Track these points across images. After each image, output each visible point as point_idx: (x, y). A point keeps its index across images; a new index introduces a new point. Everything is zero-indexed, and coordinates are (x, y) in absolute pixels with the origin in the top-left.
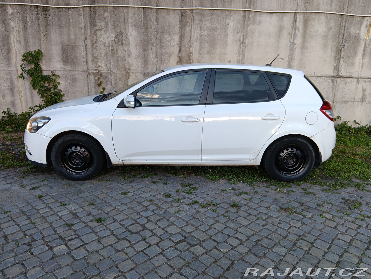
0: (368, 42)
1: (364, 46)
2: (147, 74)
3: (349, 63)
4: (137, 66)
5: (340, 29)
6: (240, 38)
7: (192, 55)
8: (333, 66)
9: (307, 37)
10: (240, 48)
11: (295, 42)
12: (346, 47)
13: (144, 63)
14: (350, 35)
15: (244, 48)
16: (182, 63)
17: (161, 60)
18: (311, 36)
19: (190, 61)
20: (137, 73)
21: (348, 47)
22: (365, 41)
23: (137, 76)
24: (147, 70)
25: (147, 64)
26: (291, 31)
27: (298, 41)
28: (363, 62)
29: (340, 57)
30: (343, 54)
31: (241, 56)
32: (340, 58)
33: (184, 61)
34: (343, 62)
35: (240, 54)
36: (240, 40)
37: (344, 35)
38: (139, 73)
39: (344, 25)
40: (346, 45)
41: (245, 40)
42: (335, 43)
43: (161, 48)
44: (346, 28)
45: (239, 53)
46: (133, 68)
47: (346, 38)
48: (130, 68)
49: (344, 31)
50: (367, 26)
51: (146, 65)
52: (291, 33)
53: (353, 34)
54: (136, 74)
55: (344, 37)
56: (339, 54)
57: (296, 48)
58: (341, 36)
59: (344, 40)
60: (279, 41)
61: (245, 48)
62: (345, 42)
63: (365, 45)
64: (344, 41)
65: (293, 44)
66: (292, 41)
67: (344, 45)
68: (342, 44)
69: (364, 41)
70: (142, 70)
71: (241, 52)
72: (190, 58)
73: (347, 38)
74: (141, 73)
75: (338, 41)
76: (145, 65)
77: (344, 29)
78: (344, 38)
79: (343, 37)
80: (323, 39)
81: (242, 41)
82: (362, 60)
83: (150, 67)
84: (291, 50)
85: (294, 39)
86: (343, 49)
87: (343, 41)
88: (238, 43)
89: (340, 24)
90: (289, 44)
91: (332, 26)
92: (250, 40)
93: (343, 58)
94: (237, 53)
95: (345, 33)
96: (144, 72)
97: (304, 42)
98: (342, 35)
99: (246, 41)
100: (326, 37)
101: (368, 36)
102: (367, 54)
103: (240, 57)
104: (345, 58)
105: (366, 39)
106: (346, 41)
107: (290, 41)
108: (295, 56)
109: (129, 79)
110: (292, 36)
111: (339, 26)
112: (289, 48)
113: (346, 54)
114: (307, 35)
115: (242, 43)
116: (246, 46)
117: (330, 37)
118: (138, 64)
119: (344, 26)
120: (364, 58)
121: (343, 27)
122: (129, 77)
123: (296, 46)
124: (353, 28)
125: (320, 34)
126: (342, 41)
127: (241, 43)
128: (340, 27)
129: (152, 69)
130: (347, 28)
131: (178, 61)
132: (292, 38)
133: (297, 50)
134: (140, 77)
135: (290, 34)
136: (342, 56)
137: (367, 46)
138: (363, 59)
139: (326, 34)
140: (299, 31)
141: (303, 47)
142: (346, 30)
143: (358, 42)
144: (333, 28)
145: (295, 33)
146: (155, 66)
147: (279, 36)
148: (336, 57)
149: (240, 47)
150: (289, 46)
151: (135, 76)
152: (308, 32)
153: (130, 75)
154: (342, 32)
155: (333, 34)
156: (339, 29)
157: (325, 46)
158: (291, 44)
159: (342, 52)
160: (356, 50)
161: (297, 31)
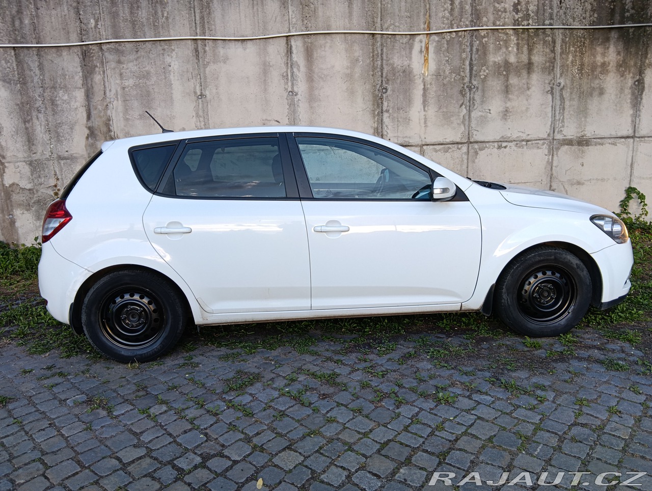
0: (428, 79)
1: (423, 87)
2: (34, 162)
3: (399, 119)
4: (15, 150)
5: (373, 60)
6: (195, 88)
7: (111, 122)
8: (372, 127)
9: (315, 79)
10: (199, 105)
11: (296, 89)
12: (389, 92)
13: (27, 143)
14: (393, 69)
15: (205, 105)
16: (95, 138)
17: (57, 136)
18: (323, 76)
19: (110, 133)
20: (17, 162)
21: (393, 91)
22: (424, 78)
23: (18, 166)
24: (34, 155)
25: (33, 144)
26: (285, 70)
27: (301, 87)
28: (425, 115)
29: (382, 110)
30: (385, 104)
31: (202, 119)
32: (382, 112)
33: (99, 134)
34: (388, 119)
35: (200, 116)
36: (195, 93)
37: (382, 70)
38: (21, 161)
39: (380, 51)
40: (390, 88)
41: (205, 91)
42: (368, 86)
43: (53, 114)
44: (385, 58)
45: (198, 116)
46: (8, 154)
47: (387, 75)
48: (5, 154)
49: (382, 62)
50: (421, 51)
51: (31, 146)
52: (285, 74)
53: (399, 67)
54: (17, 164)
55: (384, 74)
56: (378, 105)
57: (299, 100)
58: (378, 72)
59: (383, 79)
60: (265, 90)
61: (208, 105)
62: (386, 83)
63: (424, 85)
64: (384, 82)
65: (293, 93)
66: (290, 89)
67: (386, 89)
68: (381, 86)
69: (422, 79)
70: (26, 155)
71: (201, 113)
72: (109, 128)
73: (389, 74)
74: (24, 161)
75: (374, 82)
76: (30, 147)
77: (382, 60)
78: (384, 76)
79: (382, 74)
80: (345, 81)
81: (199, 94)
82: (423, 113)
83: (40, 149)
84: (290, 105)
85: (293, 85)
86: (384, 95)
87: (382, 81)
88: (194, 98)
89: (373, 52)
90: (286, 94)
91: (359, 56)
92: (214, 91)
93: (387, 111)
94: (194, 115)
95: (384, 66)
96: (30, 159)
97: (311, 89)
98: (378, 70)
99: (207, 93)
100: (349, 77)
101: (426, 69)
102: (432, 101)
103: (200, 121)
104: (390, 111)
105: (423, 75)
106: (388, 80)
107: (286, 89)
108: (299, 115)
109: (5, 174)
110: (287, 79)
111: (371, 55)
112: (287, 101)
113: (391, 104)
114: (316, 76)
115: (200, 97)
116: (207, 103)
117: (357, 75)
118: (17, 145)
119: (380, 54)
120: (426, 109)
121: (378, 56)
122: (4, 170)
123: (299, 96)
124: (397, 56)
125: (339, 72)
126: (380, 81)
127: (198, 97)
128: (373, 56)
129: (43, 154)
130: (387, 58)
131: (88, 134)
132: (290, 84)
133: (300, 105)
134: (24, 168)
135: (285, 77)
136: (384, 109)
137: (429, 86)
138: (424, 110)
139: (349, 71)
140: (299, 70)
141: (312, 98)
142: (384, 61)
143: (410, 80)
144: (360, 59)
145: (292, 73)
146: (48, 147)
147: (265, 80)
148: (374, 111)
149: (197, 104)
150: (286, 97)
151: (15, 167)
152: (316, 70)
153: (5, 167)
154: (377, 65)
155: (362, 71)
156: (371, 59)
157: (352, 93)
158: (289, 94)
159: (384, 100)
160: (409, 95)
161: (295, 70)
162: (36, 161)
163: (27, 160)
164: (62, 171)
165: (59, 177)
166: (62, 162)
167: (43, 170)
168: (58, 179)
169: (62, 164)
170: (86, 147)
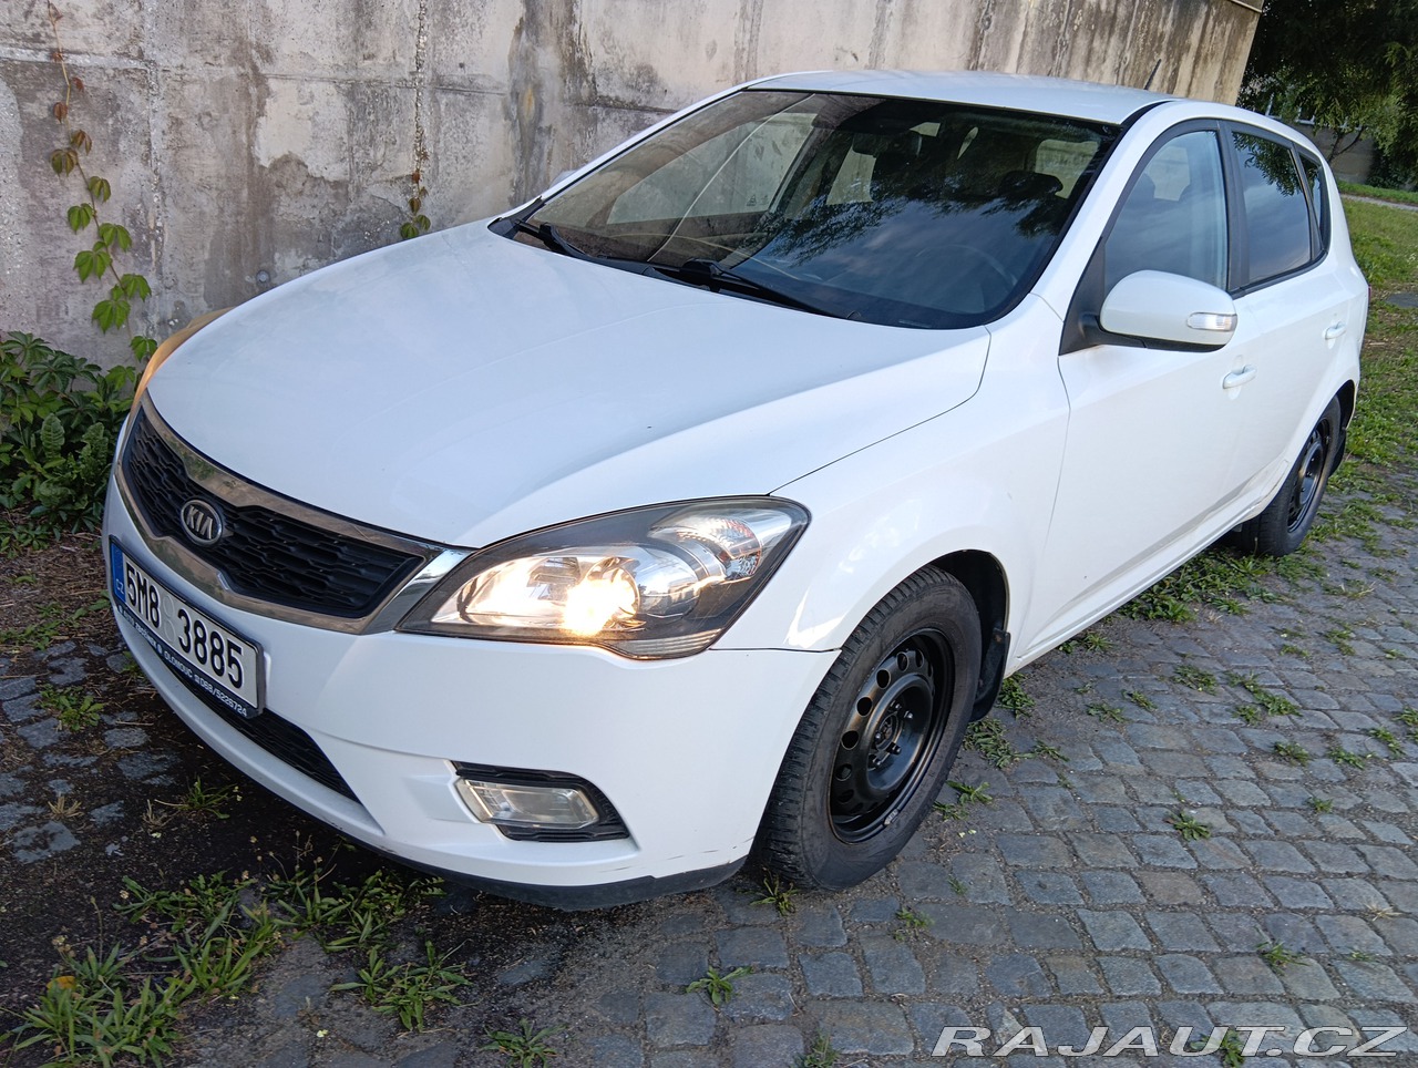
0: (1032, 16)
1: (1024, 29)
2: (364, 88)
4: (311, 34)
12: (992, 28)
13: (352, 15)
17: (444, 10)
19: (570, 27)
20: (310, 79)
21: (996, 27)
22: (1028, 13)
23: (312, 97)
24: (368, 62)
25: (369, 25)
29: (978, 60)
30: (983, 50)
31: (748, 25)
32: (976, 67)
33: (547, 24)
35: (747, 18)
38: (322, 80)
40: (994, 19)
42: (974, 9)
45: (744, 15)
46: (285, 47)
48: (273, 45)
51: (363, 29)
54: (308, 88)
56: (976, 50)
57: (891, 13)
62: (992, 10)
63: (1026, 27)
64: (992, 7)
67: (989, 20)
68: (986, 14)
70: (341, 59)
71: (749, 9)
72: (571, 11)
74: (333, 81)
76: (358, 30)
83: (386, 43)
84: (878, 22)
86: (986, 33)
93: (981, 66)
94: (738, 11)
96: (352, 74)
102: (1026, 58)
103: (744, 31)
105: (1030, 5)
106: (995, 3)
108: (885, 48)
109: (262, 120)
112: (875, 12)
113: (989, 54)
118: (320, 19)
122: (261, 105)
123: (893, 5)
129: (393, 63)
131: (521, 20)
133: (892, 25)
134: (328, 103)
136: (981, 59)
137: (1029, 29)
141: (908, 15)
143: (1015, 12)
146: (412, 40)
148: (970, 61)
151: (300, 98)
153: (269, 93)
157: (954, 16)
159: (984, 43)
160: (1009, 41)
162: (369, 83)
163: (342, 75)
164: (439, 131)
165: (430, 150)
166: (444, 99)
167: (387, 119)
168: (423, 156)
169: (443, 107)
170: (510, 59)
